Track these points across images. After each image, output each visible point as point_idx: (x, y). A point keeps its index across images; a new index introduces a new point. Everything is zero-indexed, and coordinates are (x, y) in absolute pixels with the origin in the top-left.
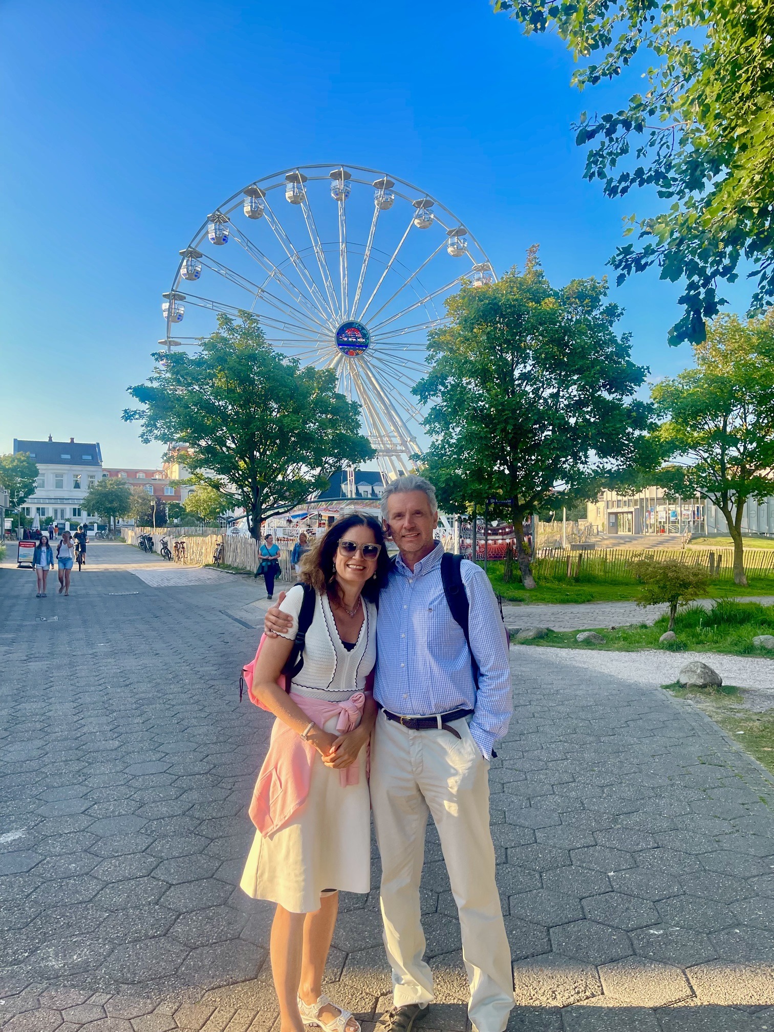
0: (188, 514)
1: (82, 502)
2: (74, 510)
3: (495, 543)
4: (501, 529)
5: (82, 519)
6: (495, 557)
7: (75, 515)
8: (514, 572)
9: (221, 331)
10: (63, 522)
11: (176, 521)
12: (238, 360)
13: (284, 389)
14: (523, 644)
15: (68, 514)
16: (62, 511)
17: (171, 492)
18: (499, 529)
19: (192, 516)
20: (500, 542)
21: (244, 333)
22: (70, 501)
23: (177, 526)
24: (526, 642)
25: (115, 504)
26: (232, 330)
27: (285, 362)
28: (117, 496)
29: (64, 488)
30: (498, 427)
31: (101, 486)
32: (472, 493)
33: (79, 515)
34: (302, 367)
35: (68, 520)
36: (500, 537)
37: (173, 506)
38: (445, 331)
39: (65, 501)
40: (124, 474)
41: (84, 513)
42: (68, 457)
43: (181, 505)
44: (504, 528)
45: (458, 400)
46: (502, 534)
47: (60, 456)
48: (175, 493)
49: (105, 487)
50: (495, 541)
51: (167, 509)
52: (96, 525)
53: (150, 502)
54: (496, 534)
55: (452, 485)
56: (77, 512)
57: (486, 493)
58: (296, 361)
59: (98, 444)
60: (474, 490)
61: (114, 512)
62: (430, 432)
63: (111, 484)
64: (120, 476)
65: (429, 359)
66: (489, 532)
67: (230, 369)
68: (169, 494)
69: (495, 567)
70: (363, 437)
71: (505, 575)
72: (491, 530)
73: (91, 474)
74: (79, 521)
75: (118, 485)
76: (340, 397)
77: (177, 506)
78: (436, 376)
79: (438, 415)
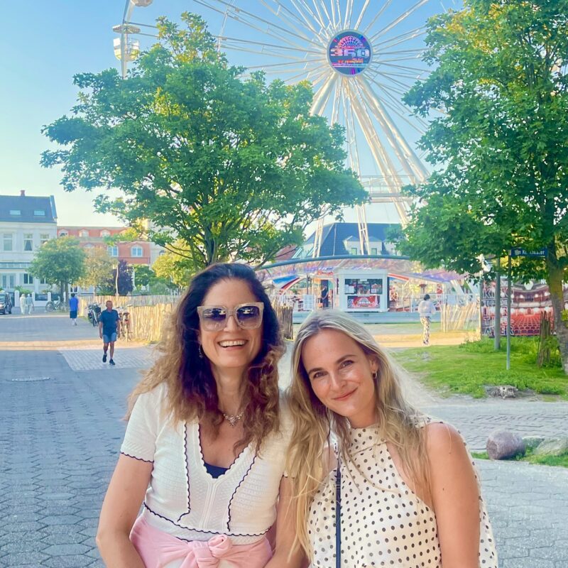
0: (157, 280)
1: (31, 266)
2: (26, 276)
3: (529, 313)
4: (538, 293)
5: (34, 287)
6: (529, 332)
7: (26, 282)
8: (552, 353)
9: (163, 42)
10: (12, 290)
11: (143, 288)
12: (182, 77)
13: (240, 112)
14: (543, 463)
15: (19, 281)
16: (12, 278)
17: (139, 254)
18: (534, 293)
19: (163, 282)
20: (536, 310)
21: (191, 43)
22: (20, 266)
23: (145, 294)
24: (548, 461)
25: (67, 268)
26: (175, 38)
27: (244, 79)
28: (69, 258)
29: (14, 251)
30: (524, 144)
31: (51, 247)
32: (487, 239)
33: (31, 282)
34: (268, 82)
35: (18, 288)
36: (537, 304)
37: (141, 270)
38: (451, 17)
39: (15, 266)
40: (85, 234)
41: (36, 281)
42: (17, 213)
43: (150, 269)
44: (541, 292)
45: (468, 109)
46: (539, 300)
47: (9, 212)
48: (144, 254)
49: (55, 247)
50: (529, 309)
51: (133, 274)
52: (49, 294)
53: (111, 265)
54: (531, 300)
55: (458, 227)
56: (28, 279)
57: (507, 239)
58: (258, 76)
59: (52, 197)
60: (491, 235)
61: (66, 277)
62: (431, 159)
63: (62, 244)
64: (80, 235)
65: (429, 57)
66: (522, 297)
67: (170, 89)
68: (137, 256)
69: (528, 345)
70: (349, 172)
71: (539, 357)
72: (523, 294)
73: (44, 233)
74: (31, 290)
75: (70, 245)
76: (318, 121)
77: (146, 270)
78: (438, 78)
79: (439, 134)
